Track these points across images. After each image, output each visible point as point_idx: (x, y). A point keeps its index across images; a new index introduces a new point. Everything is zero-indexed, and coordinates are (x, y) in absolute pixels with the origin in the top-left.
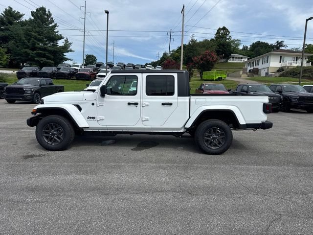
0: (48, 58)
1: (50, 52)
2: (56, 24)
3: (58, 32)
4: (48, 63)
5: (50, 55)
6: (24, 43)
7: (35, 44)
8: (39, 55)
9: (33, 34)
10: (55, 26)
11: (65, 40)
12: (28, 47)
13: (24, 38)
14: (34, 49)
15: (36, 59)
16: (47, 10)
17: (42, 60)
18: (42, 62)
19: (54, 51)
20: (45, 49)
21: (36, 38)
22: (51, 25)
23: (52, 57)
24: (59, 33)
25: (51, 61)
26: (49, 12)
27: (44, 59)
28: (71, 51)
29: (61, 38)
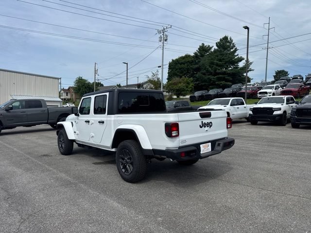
0: (227, 80)
1: (229, 74)
2: (236, 48)
3: (238, 55)
4: (227, 85)
5: (228, 78)
6: (208, 71)
7: (216, 70)
8: (220, 79)
9: (215, 61)
10: (236, 50)
11: (246, 61)
12: (211, 74)
13: (208, 67)
14: (216, 74)
15: (217, 83)
16: (229, 38)
17: (221, 83)
18: (221, 85)
19: (233, 73)
20: (224, 73)
21: (217, 65)
22: (232, 50)
23: (231, 79)
24: (240, 56)
25: (229, 83)
26: (230, 39)
27: (223, 82)
28: (250, 70)
29: (241, 59)
